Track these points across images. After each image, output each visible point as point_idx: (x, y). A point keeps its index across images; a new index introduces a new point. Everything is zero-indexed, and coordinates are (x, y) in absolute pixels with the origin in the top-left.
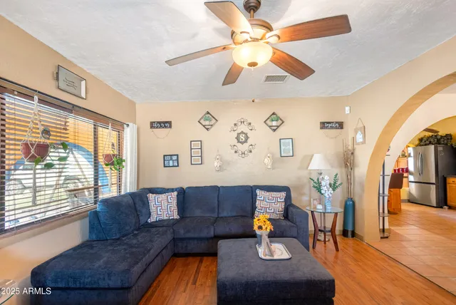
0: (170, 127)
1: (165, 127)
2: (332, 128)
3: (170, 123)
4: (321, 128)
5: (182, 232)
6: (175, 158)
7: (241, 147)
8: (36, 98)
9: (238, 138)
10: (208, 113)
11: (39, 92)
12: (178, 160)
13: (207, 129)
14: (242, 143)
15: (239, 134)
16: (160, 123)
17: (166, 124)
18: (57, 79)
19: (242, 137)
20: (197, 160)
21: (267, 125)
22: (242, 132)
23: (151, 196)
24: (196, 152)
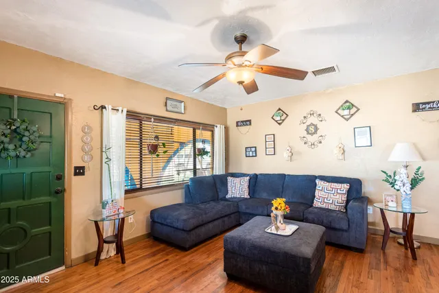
0: (250, 124)
1: (247, 125)
2: (431, 109)
3: (250, 121)
4: (414, 111)
5: (244, 207)
6: (253, 149)
7: (311, 139)
8: (152, 120)
9: (307, 130)
10: (280, 109)
11: (154, 116)
12: (256, 151)
13: (279, 124)
14: (312, 134)
15: (308, 126)
16: (242, 122)
17: (247, 123)
18: (166, 105)
19: (312, 129)
20: (271, 151)
21: (339, 115)
22: (312, 124)
23: (230, 179)
24: (270, 145)
